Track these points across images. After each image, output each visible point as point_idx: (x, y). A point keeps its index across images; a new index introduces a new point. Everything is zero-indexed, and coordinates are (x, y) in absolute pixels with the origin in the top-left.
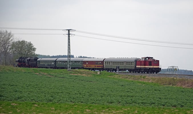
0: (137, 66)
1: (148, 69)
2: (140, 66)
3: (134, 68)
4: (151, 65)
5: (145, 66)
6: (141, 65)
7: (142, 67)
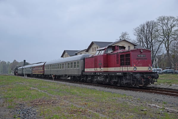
0: (86, 70)
1: (119, 77)
2: (93, 70)
3: (80, 74)
4: (128, 64)
5: (108, 67)
6: (96, 67)
7: (98, 69)
